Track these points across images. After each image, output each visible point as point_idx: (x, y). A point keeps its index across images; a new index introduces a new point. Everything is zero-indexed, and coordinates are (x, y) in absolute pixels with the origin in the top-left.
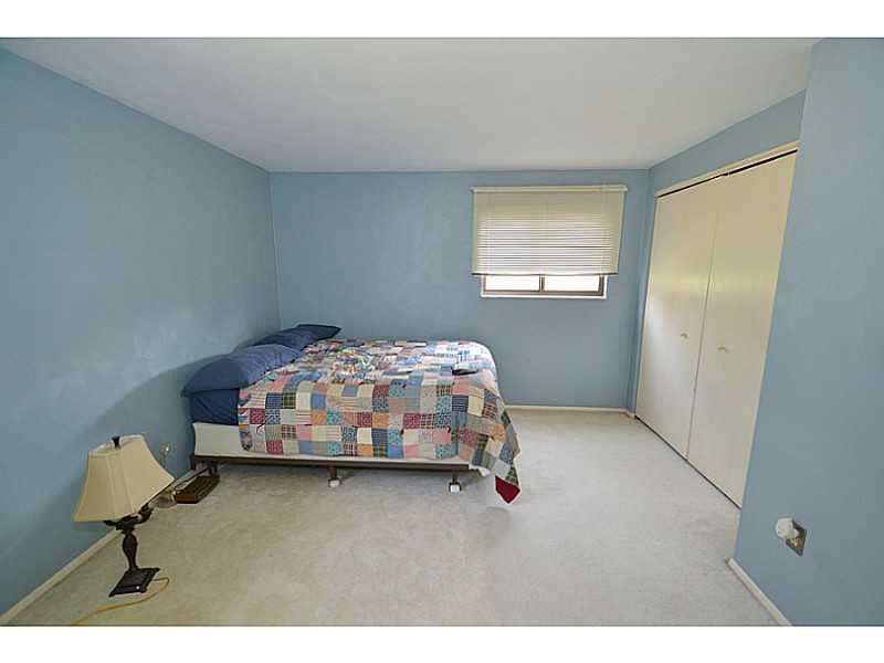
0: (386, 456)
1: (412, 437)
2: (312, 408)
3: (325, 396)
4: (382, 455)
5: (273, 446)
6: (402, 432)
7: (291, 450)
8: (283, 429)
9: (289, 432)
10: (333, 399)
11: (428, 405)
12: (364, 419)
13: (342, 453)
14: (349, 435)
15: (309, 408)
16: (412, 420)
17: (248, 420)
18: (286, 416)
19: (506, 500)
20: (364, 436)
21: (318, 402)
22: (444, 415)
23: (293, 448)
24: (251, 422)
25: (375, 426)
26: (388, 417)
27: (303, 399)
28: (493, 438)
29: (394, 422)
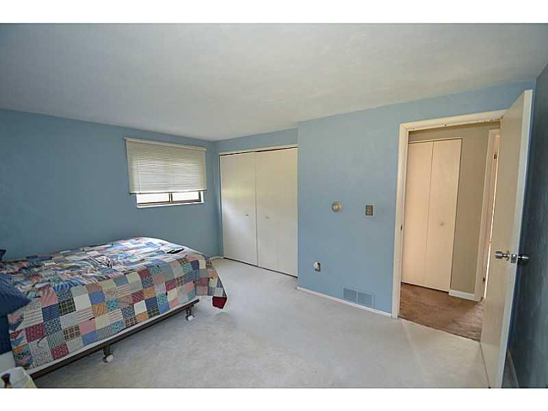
0: (159, 314)
1: (173, 294)
2: (92, 304)
3: (102, 292)
4: (154, 315)
5: (58, 351)
6: (167, 294)
7: (76, 347)
8: (65, 332)
9: (73, 332)
10: (109, 292)
11: (178, 272)
12: (137, 297)
13: (125, 327)
14: (128, 312)
15: (91, 305)
16: (170, 285)
17: (25, 341)
18: (66, 321)
19: (220, 308)
20: (140, 308)
21: (97, 297)
22: (190, 274)
23: (78, 344)
24: (29, 340)
25: (146, 298)
26: (154, 288)
27: (82, 301)
28: (212, 278)
29: (159, 290)
